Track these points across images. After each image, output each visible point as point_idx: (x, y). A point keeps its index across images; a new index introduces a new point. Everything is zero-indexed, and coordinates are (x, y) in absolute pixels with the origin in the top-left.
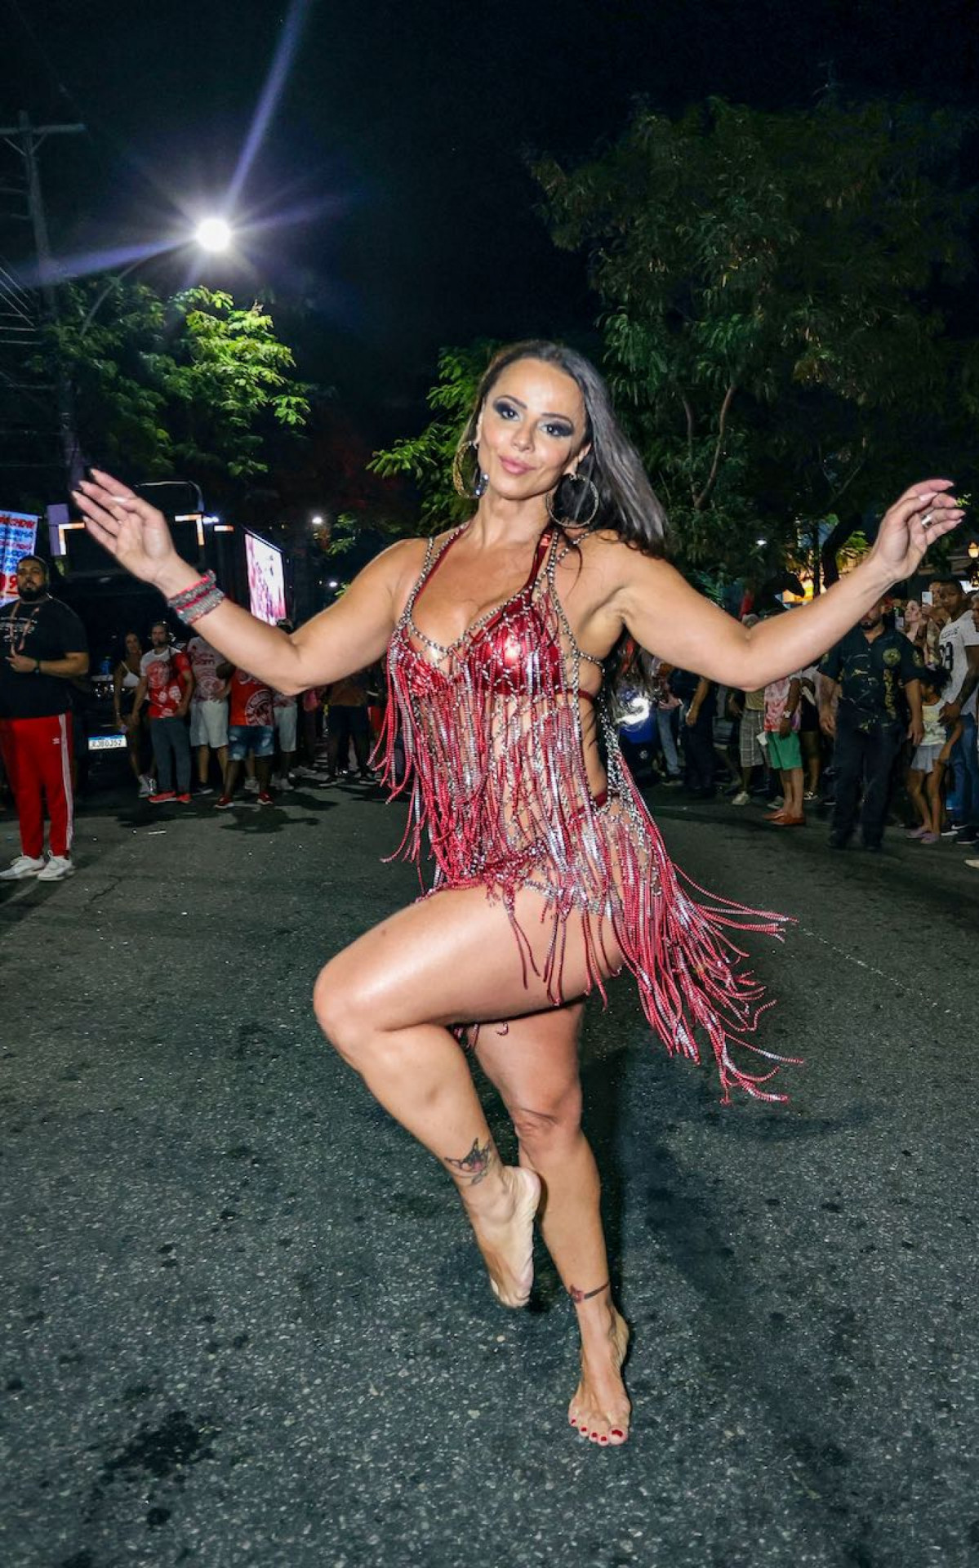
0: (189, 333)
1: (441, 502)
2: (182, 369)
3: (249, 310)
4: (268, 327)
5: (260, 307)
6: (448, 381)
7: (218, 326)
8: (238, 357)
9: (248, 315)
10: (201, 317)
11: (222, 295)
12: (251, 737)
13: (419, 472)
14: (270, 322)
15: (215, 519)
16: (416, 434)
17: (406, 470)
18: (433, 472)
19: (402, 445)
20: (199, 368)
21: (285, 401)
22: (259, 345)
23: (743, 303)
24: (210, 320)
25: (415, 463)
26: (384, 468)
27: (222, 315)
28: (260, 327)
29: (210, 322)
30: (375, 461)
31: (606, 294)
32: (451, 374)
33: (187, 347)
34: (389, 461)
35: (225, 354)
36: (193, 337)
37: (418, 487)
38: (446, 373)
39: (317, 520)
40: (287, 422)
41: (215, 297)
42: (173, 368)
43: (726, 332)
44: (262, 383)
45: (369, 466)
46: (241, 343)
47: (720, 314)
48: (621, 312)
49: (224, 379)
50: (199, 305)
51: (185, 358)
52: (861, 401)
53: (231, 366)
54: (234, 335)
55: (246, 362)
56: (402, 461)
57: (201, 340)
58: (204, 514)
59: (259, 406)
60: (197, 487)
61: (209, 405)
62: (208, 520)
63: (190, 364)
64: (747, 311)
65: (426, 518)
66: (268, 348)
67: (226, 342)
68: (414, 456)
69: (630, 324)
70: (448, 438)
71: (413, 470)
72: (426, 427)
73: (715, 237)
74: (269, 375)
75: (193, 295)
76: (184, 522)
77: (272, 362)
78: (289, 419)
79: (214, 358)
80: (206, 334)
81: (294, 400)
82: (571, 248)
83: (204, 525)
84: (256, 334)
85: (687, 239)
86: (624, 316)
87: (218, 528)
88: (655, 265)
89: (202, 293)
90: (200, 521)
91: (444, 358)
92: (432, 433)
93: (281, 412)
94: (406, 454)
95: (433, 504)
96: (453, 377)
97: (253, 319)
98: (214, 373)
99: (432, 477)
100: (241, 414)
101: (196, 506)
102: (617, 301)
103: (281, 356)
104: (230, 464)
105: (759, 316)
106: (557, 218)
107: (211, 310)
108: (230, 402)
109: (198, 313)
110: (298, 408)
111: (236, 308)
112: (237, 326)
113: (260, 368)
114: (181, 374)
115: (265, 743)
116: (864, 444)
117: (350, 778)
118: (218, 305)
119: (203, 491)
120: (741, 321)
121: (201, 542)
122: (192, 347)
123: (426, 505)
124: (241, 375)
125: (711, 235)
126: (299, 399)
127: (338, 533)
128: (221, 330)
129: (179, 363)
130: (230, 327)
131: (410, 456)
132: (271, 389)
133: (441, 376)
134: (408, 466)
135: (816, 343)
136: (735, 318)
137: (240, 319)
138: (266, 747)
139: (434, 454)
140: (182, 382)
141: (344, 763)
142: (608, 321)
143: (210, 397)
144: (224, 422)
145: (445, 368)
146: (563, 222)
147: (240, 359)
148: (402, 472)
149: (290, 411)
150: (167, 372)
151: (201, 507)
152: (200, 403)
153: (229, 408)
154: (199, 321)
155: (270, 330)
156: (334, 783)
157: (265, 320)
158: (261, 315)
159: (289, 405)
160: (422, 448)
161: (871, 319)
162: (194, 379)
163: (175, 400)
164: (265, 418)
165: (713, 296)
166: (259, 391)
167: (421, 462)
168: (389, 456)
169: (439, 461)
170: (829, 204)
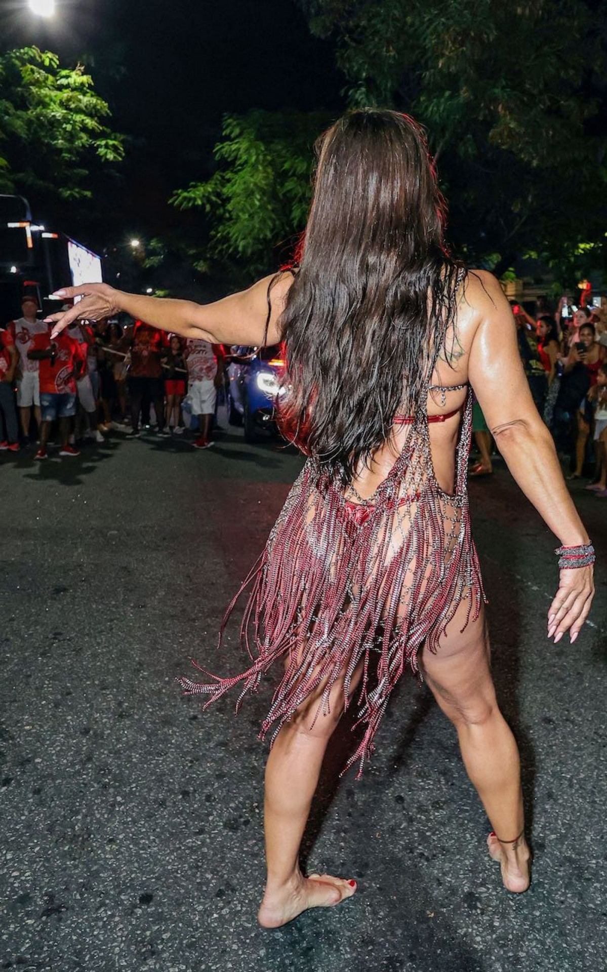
0: (23, 83)
1: (223, 231)
2: (19, 113)
3: (73, 69)
4: (90, 85)
5: (82, 68)
6: (228, 138)
7: (47, 79)
8: (64, 105)
9: (73, 74)
10: (32, 70)
11: (50, 55)
12: (59, 401)
13: (208, 207)
14: (91, 81)
15: (42, 228)
16: (205, 178)
17: (198, 205)
18: (218, 208)
19: (195, 187)
20: (32, 113)
21: (103, 143)
22: (81, 97)
23: (452, 82)
24: (39, 73)
25: (205, 201)
26: (181, 204)
27: (50, 70)
28: (82, 84)
29: (40, 75)
30: (176, 197)
31: (348, 72)
32: (231, 132)
33: (23, 95)
34: (185, 198)
35: (55, 103)
36: (26, 86)
37: (207, 219)
38: (227, 131)
39: (135, 243)
40: (107, 160)
41: (43, 56)
42: (12, 111)
43: (438, 106)
44: (84, 129)
45: (170, 201)
46: (66, 94)
47: (436, 90)
48: (361, 86)
49: (54, 123)
50: (32, 61)
51: (23, 103)
52: (535, 163)
53: (58, 113)
54: (60, 88)
55: (70, 110)
56: (195, 199)
57: (34, 89)
58: (32, 223)
59: (83, 146)
60: (25, 201)
61: (43, 143)
62: (35, 228)
63: (26, 109)
64: (455, 91)
65: (213, 242)
66: (87, 100)
67: (54, 93)
68: (204, 196)
69: (367, 96)
70: (229, 181)
71: (203, 205)
72: (213, 174)
73: (435, 29)
74: (90, 123)
75: (27, 53)
76: (15, 228)
77: (91, 112)
78: (108, 157)
79: (45, 105)
80: (37, 83)
81: (111, 142)
82: (323, 37)
83: (33, 233)
84: (80, 88)
85: (412, 29)
86: (363, 89)
87: (45, 235)
88: (388, 51)
89: (34, 52)
90: (30, 229)
91: (226, 120)
92: (217, 179)
93: (102, 151)
94: (198, 193)
95: (218, 233)
96: (233, 135)
97: (77, 77)
98: (45, 116)
99: (218, 212)
100: (69, 151)
101: (25, 216)
102: (357, 78)
103: (99, 107)
104: (61, 190)
105: (464, 94)
106: (313, 11)
107: (41, 65)
108: (60, 141)
109: (29, 66)
110: (115, 149)
111: (63, 66)
112: (64, 81)
113: (83, 117)
114: (19, 117)
115: (69, 406)
116: (530, 200)
117: (151, 432)
118: (47, 63)
119: (31, 205)
120: (451, 97)
121: (30, 245)
122: (26, 94)
123: (213, 233)
124: (67, 121)
125: (432, 27)
126: (116, 143)
127: (150, 253)
128: (49, 82)
129: (17, 108)
130: (59, 82)
131: (201, 195)
132: (92, 134)
133: (224, 134)
134: (199, 202)
135: (505, 115)
136: (447, 93)
137: (67, 77)
138: (69, 409)
139: (218, 195)
140: (19, 123)
141: (146, 420)
142: (351, 92)
143: (44, 136)
144: (56, 158)
145: (226, 128)
146: (318, 13)
147: (67, 108)
148: (195, 207)
149: (109, 151)
150: (7, 114)
151: (29, 217)
152: (36, 142)
153: (59, 146)
154: (30, 73)
155: (90, 87)
156: (137, 436)
157: (86, 79)
158: (83, 74)
159: (107, 146)
160: (210, 190)
161: (544, 104)
162: (29, 122)
163: (13, 136)
164: (89, 155)
165: (430, 77)
166: (83, 135)
167: (209, 201)
168: (185, 194)
169: (222, 200)
170: (519, 11)
